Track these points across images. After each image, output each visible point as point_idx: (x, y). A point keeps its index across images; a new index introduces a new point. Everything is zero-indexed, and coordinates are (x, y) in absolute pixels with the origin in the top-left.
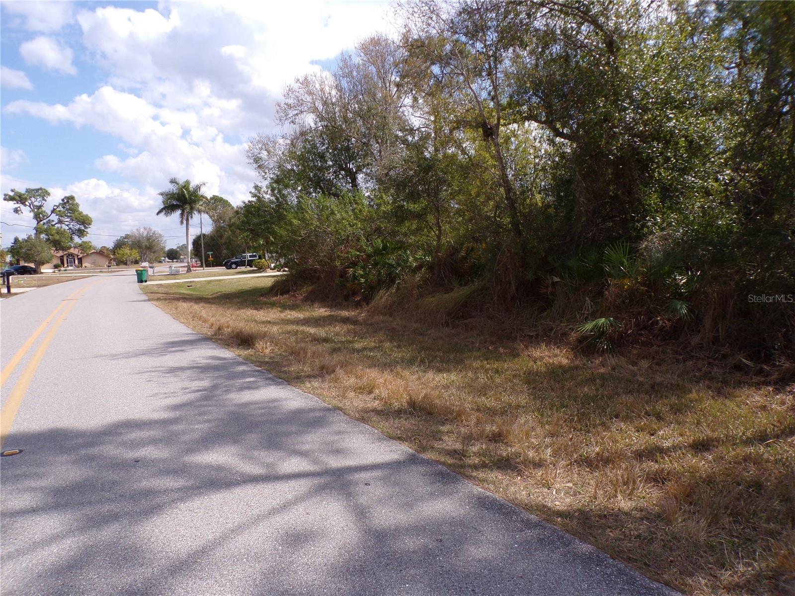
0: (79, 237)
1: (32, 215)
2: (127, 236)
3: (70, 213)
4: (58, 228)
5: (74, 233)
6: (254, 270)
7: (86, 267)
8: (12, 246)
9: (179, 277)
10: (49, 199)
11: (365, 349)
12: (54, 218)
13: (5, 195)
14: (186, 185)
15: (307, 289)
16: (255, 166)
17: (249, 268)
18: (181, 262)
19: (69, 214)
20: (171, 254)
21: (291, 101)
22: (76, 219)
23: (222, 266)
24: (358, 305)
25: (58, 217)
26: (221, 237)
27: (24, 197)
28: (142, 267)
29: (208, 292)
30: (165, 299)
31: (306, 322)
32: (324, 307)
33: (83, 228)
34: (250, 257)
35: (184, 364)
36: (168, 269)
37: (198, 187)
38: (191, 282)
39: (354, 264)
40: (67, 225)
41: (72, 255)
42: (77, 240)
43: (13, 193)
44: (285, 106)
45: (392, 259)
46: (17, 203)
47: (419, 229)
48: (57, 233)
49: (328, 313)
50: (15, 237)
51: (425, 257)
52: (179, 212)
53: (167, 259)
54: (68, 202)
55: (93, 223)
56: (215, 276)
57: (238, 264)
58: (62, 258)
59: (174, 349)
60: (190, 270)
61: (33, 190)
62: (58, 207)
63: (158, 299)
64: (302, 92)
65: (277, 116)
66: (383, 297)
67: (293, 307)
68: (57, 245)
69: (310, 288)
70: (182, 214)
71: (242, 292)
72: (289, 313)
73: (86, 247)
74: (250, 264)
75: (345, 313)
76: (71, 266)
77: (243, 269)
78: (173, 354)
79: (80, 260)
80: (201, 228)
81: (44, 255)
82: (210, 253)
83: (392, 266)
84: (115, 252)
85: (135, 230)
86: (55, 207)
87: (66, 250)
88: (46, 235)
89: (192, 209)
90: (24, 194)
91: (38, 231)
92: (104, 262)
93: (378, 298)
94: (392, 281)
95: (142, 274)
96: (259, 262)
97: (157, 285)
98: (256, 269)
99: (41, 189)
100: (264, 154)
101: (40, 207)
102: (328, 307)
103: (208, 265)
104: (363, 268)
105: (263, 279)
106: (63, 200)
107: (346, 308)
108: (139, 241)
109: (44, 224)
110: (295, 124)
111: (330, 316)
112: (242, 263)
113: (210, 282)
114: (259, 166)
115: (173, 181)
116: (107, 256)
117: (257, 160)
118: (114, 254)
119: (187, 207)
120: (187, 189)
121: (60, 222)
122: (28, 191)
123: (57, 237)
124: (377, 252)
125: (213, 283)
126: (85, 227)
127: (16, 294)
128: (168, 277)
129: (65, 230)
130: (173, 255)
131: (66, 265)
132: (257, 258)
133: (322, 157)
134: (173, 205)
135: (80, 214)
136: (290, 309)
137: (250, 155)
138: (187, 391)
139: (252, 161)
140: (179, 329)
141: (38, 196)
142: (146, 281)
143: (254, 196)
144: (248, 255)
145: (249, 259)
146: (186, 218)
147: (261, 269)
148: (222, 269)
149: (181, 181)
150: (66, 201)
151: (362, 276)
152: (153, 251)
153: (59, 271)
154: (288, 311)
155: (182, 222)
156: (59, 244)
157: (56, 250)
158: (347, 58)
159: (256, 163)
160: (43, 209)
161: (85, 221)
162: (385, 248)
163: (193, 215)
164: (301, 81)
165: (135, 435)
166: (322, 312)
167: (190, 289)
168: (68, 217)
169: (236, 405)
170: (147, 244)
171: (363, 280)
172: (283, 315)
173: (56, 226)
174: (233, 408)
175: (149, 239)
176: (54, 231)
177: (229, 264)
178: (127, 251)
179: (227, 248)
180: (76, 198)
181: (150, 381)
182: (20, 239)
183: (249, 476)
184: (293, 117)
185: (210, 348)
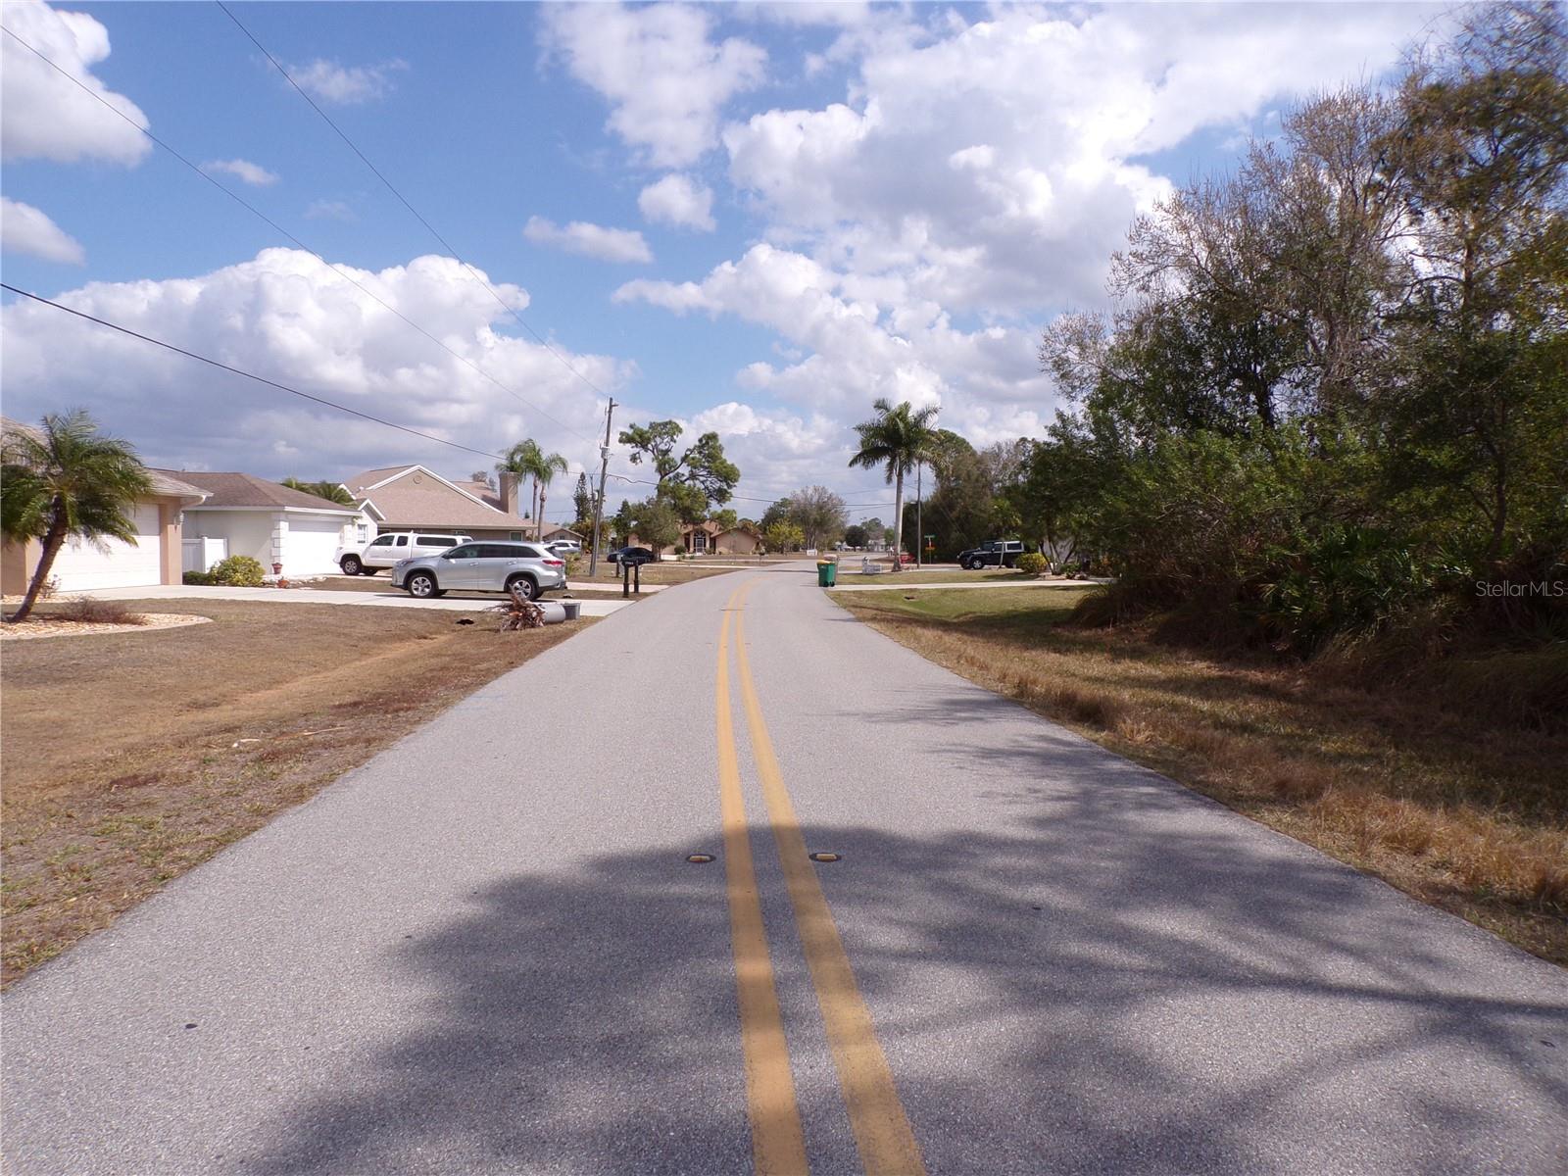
0: (719, 501)
1: (655, 464)
2: (785, 503)
3: (708, 462)
4: (690, 486)
5: (711, 496)
6: (1017, 573)
7: (720, 553)
8: (618, 515)
9: (879, 580)
10: (678, 438)
11: (1342, 756)
12: (684, 470)
13: (622, 434)
14: (902, 413)
15: (1156, 618)
16: (1056, 374)
17: (1005, 570)
18: (869, 551)
19: (706, 464)
20: (853, 536)
21: (1143, 248)
22: (717, 471)
23: (956, 563)
24: (1280, 661)
25: (689, 468)
26: (951, 507)
27: (646, 436)
28: (826, 559)
29: (950, 609)
30: (883, 620)
31: (1178, 685)
32: (1203, 658)
33: (726, 487)
34: (1010, 547)
35: (1000, 743)
36: (860, 564)
37: (922, 416)
38: (911, 590)
39: (1273, 575)
40: (703, 482)
41: (702, 533)
42: (715, 507)
43: (632, 430)
44: (1131, 258)
45: (1369, 568)
46: (637, 446)
47: (1444, 506)
48: (688, 495)
49: (1215, 672)
50: (623, 500)
51: (1451, 566)
52: (886, 460)
53: (845, 545)
54: (707, 443)
55: (740, 479)
56: (945, 581)
57: (985, 561)
58: (687, 536)
59: (963, 715)
60: (899, 568)
61: (660, 425)
62: (692, 451)
63: (873, 619)
64: (1167, 225)
65: (1113, 278)
66: (1345, 649)
67: (1136, 654)
68: (687, 514)
69: (1161, 618)
70: (891, 466)
71: (1015, 617)
72: (1131, 665)
73: (728, 520)
74: (1009, 560)
75: (1257, 676)
76: (700, 551)
77: (995, 569)
78: (968, 723)
79: (713, 541)
80: (919, 490)
81: (668, 532)
82: (929, 537)
83: (1370, 583)
84: (766, 529)
85: (798, 492)
86: (688, 453)
87: (696, 524)
88: (673, 498)
89: (910, 455)
90: (647, 432)
91: (662, 490)
92: (747, 544)
93: (1329, 649)
94: (1367, 616)
95: (827, 570)
96: (1027, 559)
97: (854, 592)
98: (1020, 570)
99: (670, 422)
100: (1073, 354)
101: (667, 451)
102: (1210, 658)
103: (927, 559)
104: (1299, 583)
105: (1046, 591)
106: (700, 440)
107: (1257, 664)
108: (804, 512)
109: (670, 479)
110: (1147, 291)
111: (1222, 678)
112: (992, 560)
113: (946, 592)
114: (1062, 376)
115: (881, 405)
116: (754, 537)
117: (1060, 364)
118: (764, 533)
119: (903, 451)
120: (904, 419)
121: (693, 476)
122: (653, 426)
123: (688, 502)
124: (1332, 552)
125: (953, 595)
126: (728, 484)
127: (646, 595)
128: (862, 577)
129: (699, 489)
130: (857, 538)
131: (692, 549)
132: (1022, 550)
133: (1195, 354)
134: (878, 447)
135: (722, 463)
136: (1132, 658)
137: (1047, 355)
138: (1040, 795)
139: (1049, 366)
140: (947, 681)
141: (665, 434)
142: (833, 585)
143: (1053, 431)
144: (1005, 545)
145: (1007, 551)
146: (897, 473)
147: (1031, 571)
148: (955, 569)
149: (895, 406)
150: (704, 442)
151: (1295, 601)
152: (825, 528)
153: (684, 557)
154: (1127, 661)
155: (889, 479)
156: (690, 513)
157: (684, 522)
158: (1264, 150)
159: (1058, 369)
160: (671, 455)
161: (729, 476)
162: (1352, 543)
163: (913, 466)
164: (1165, 206)
165: (999, 861)
166: (1200, 668)
167: (910, 604)
168: (705, 468)
169: (1154, 836)
170: (818, 517)
171: (1298, 610)
172: (1119, 668)
173: (687, 483)
174: (1149, 840)
175: (821, 508)
176: (685, 492)
177: (969, 559)
178: (785, 528)
179: (962, 529)
180: (719, 437)
181: (961, 768)
182: (630, 504)
183: (1271, 976)
184: (1146, 279)
185: (1026, 720)
